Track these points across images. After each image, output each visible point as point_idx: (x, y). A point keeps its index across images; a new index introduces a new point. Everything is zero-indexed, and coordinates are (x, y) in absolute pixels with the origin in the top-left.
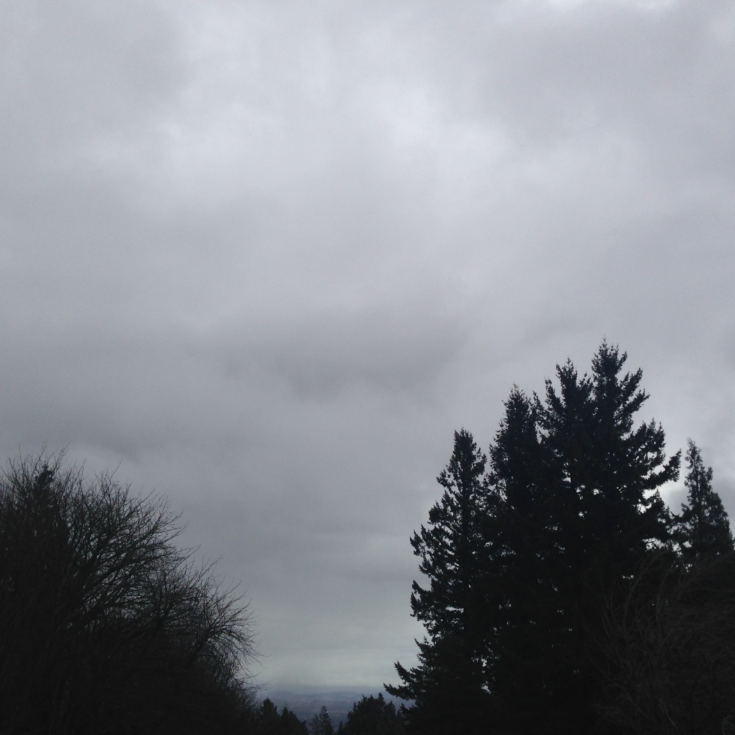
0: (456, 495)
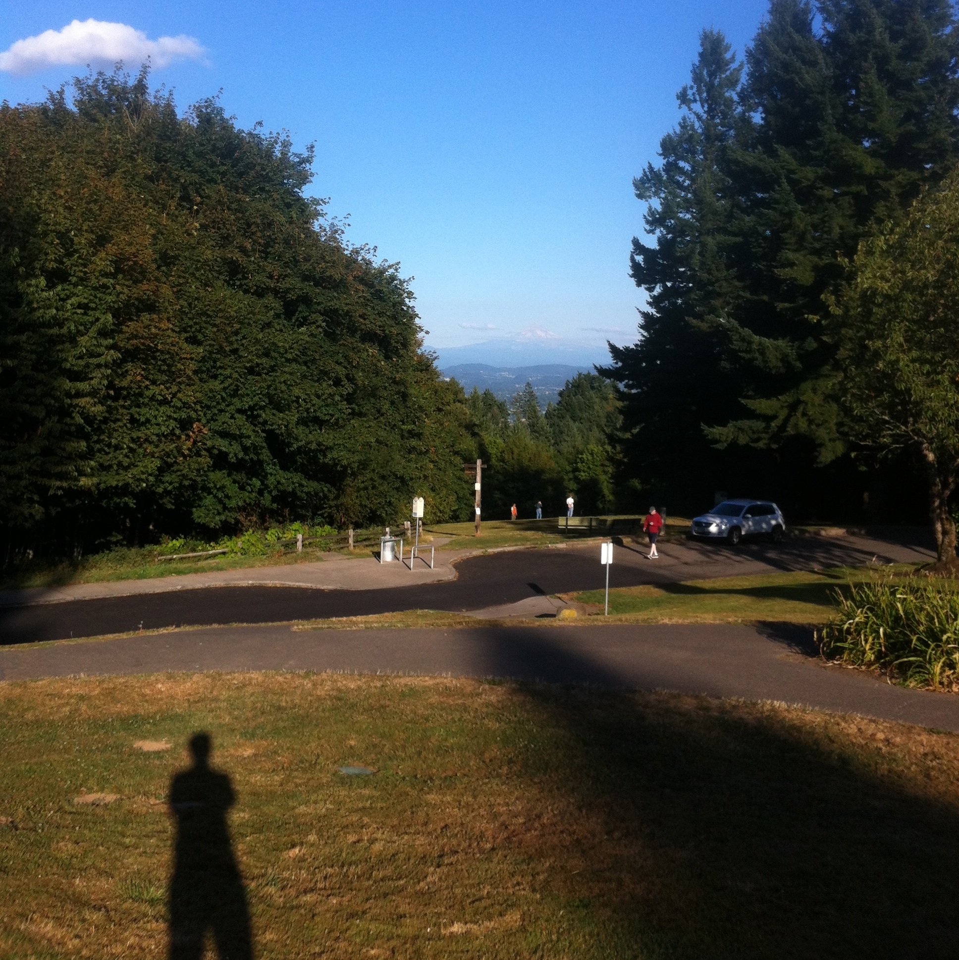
0: (699, 117)
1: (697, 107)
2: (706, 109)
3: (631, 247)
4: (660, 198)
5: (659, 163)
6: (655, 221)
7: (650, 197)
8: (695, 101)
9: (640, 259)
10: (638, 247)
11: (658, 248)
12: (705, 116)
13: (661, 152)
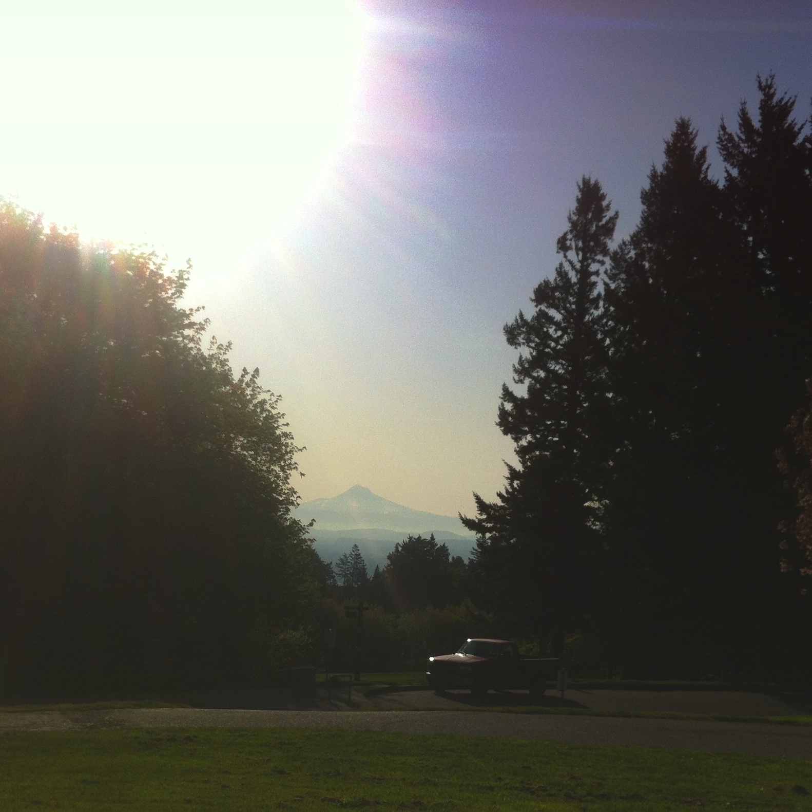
0: (573, 266)
1: (572, 255)
2: (580, 257)
3: (500, 392)
4: (530, 347)
5: (530, 312)
6: (524, 370)
7: (519, 345)
8: (570, 248)
9: (509, 406)
10: (508, 395)
11: (526, 396)
12: (578, 266)
13: (533, 298)
